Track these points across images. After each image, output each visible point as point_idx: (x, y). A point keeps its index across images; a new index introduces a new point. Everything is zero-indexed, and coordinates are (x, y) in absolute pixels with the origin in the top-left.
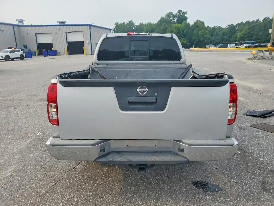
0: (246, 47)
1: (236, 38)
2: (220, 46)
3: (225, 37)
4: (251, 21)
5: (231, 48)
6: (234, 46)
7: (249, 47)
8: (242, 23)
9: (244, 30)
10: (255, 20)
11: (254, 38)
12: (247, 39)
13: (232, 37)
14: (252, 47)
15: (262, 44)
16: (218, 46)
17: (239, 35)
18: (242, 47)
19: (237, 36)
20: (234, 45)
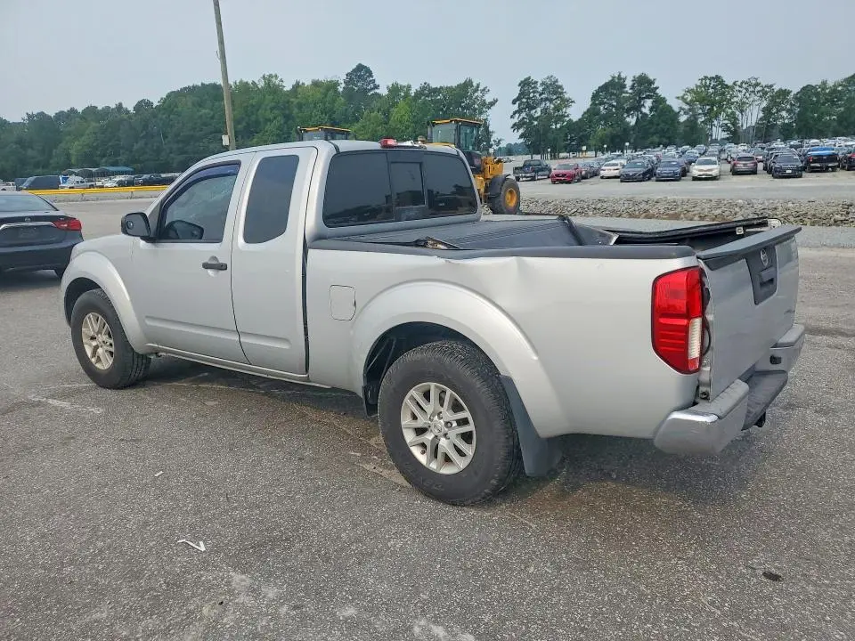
0: (121, 184)
1: (68, 156)
2: (33, 183)
3: (30, 152)
4: (100, 108)
5: (73, 188)
6: (82, 182)
7: (130, 183)
8: (73, 111)
9: (88, 132)
10: (113, 106)
11: (123, 158)
12: (104, 160)
13: (54, 154)
14: (138, 184)
15: (163, 175)
16: (27, 184)
17: (75, 148)
18: (109, 183)
19: (71, 152)
20: (79, 179)
